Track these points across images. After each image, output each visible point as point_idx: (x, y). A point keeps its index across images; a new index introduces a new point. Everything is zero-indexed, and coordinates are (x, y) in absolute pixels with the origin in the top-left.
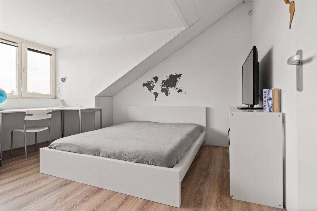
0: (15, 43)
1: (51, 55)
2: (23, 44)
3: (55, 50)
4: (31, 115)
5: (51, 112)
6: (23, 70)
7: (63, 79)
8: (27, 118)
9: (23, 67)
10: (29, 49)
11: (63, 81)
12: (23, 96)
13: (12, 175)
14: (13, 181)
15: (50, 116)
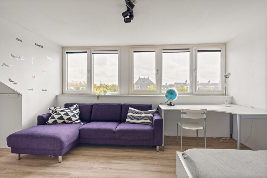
0: (188, 49)
1: (220, 51)
2: (194, 48)
3: (225, 44)
4: (186, 113)
5: (206, 112)
6: (194, 70)
7: (226, 75)
8: (183, 116)
9: (194, 68)
10: (199, 51)
11: (226, 77)
12: (194, 93)
13: (160, 165)
14: (155, 172)
15: (205, 116)
